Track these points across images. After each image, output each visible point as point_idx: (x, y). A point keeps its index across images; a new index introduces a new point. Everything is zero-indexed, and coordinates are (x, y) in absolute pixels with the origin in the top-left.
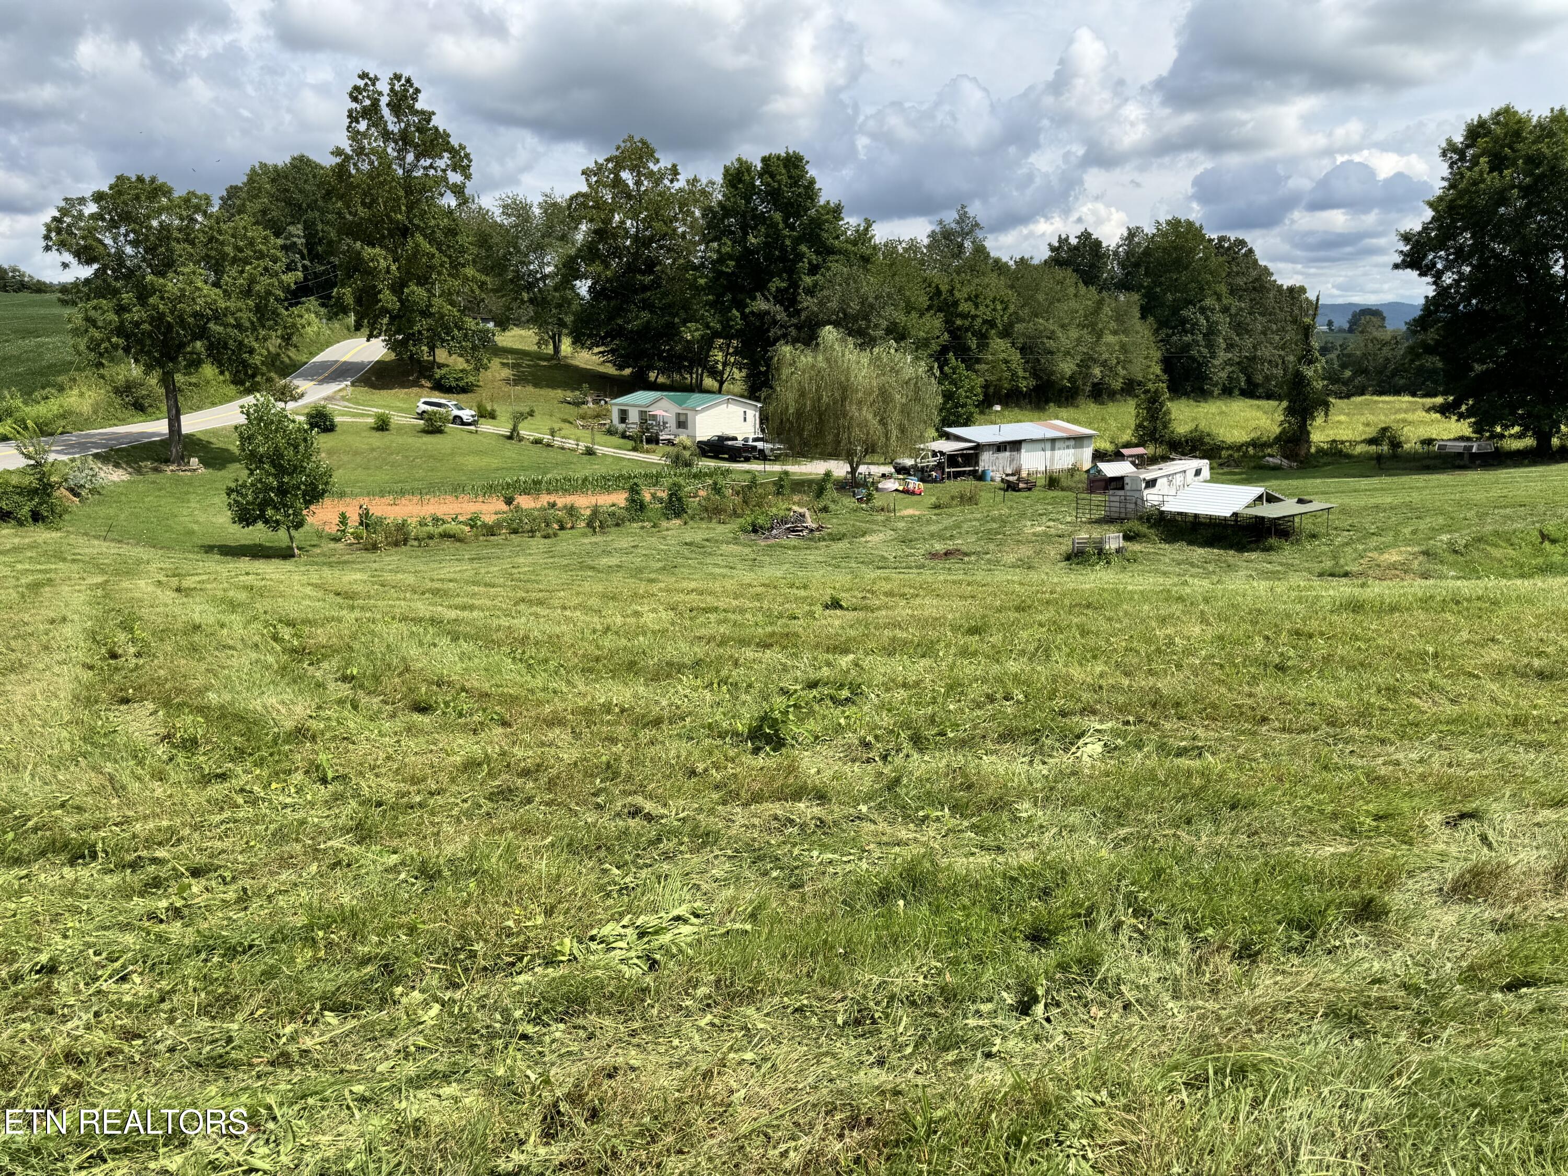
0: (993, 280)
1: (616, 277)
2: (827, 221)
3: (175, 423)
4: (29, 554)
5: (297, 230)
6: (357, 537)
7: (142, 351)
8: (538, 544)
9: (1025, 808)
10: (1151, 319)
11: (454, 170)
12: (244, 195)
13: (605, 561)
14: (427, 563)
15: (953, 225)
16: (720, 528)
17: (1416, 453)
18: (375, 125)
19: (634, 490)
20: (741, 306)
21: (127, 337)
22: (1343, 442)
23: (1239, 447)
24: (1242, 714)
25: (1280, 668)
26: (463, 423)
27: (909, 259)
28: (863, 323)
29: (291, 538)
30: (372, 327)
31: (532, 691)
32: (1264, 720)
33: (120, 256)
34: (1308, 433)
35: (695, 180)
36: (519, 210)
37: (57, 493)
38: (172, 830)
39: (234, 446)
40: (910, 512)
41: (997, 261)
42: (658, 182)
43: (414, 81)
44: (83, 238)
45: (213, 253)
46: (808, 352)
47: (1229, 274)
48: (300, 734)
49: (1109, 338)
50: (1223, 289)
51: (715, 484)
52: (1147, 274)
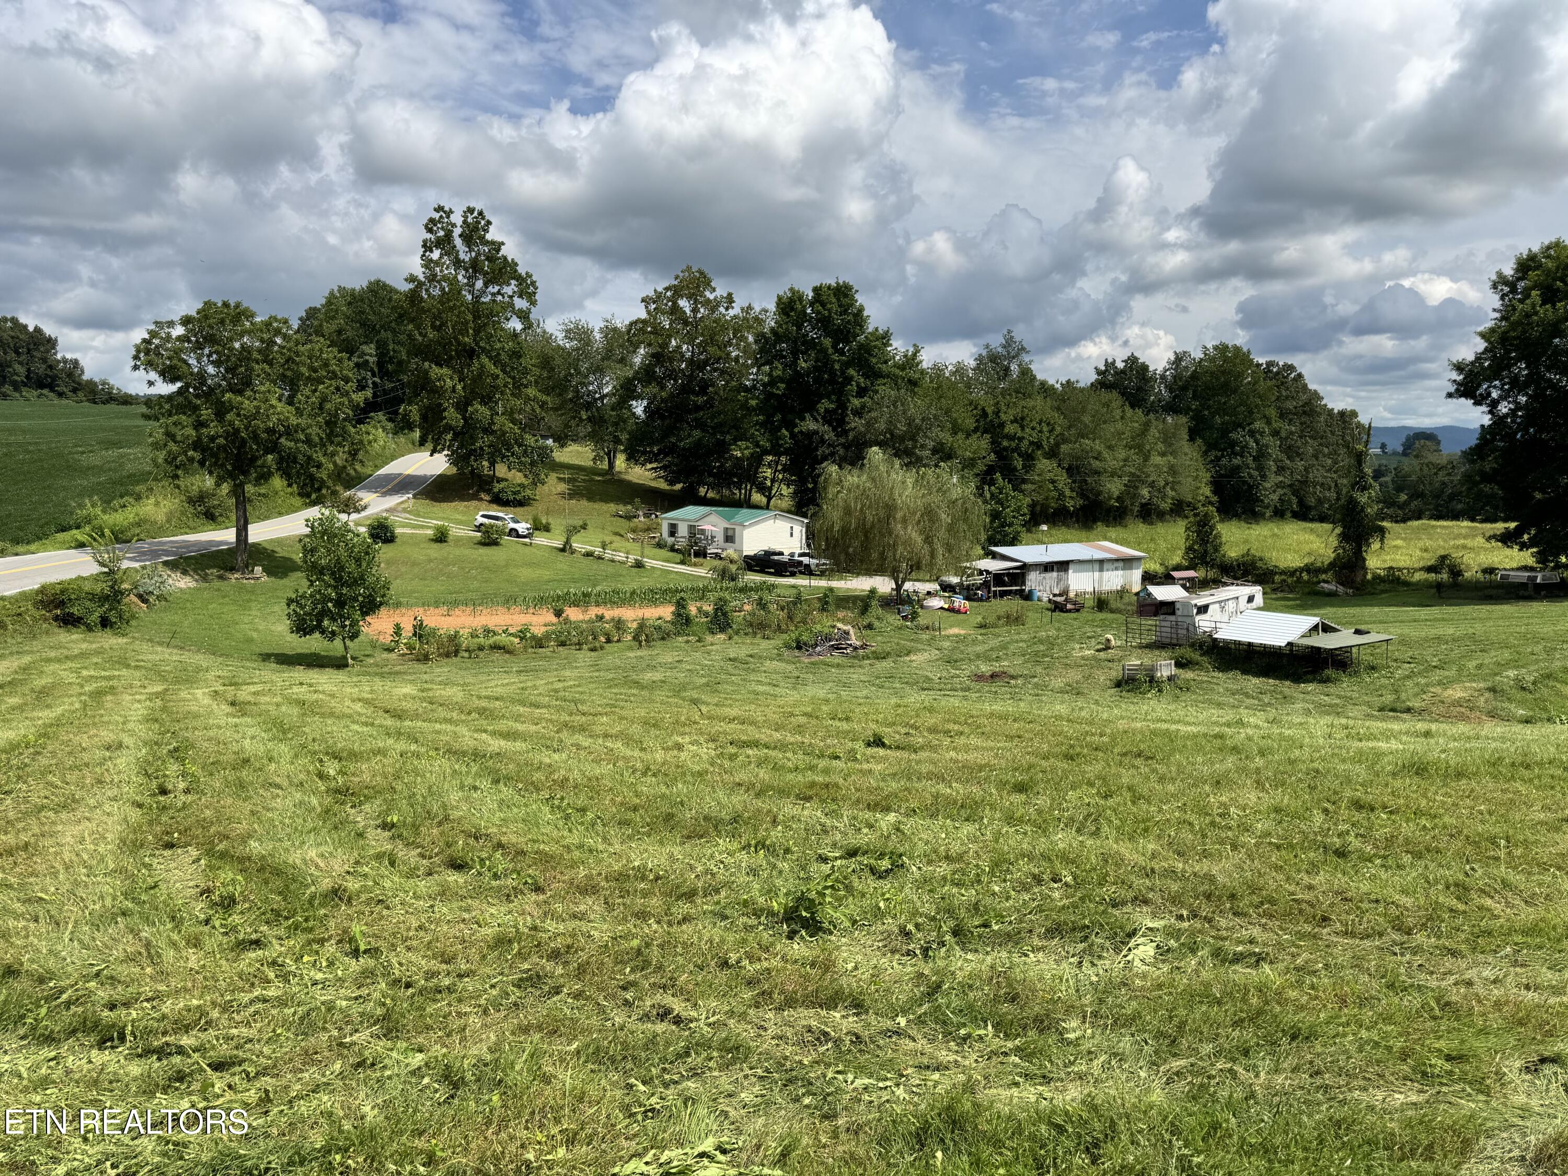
0: (1038, 402)
1: (672, 396)
2: (875, 347)
3: (242, 532)
4: (95, 660)
5: (370, 349)
6: (410, 647)
7: (216, 464)
8: (584, 657)
9: (1073, 1027)
10: (1199, 441)
11: (520, 296)
12: (322, 316)
13: (649, 676)
14: (476, 675)
15: (1000, 350)
16: (765, 644)
17: (1478, 582)
18: (448, 254)
19: (681, 605)
20: (790, 426)
21: (203, 451)
22: (1400, 570)
23: (1292, 572)
24: (1301, 911)
25: (1341, 853)
26: (519, 536)
27: (956, 383)
28: (910, 444)
29: (346, 648)
30: (436, 442)
31: (568, 848)
32: (1325, 919)
33: (202, 376)
34: (1364, 560)
35: (750, 308)
36: (580, 334)
37: (126, 600)
38: (202, 1011)
39: (298, 557)
40: (955, 631)
41: (1043, 383)
42: (713, 309)
43: (486, 213)
44: (169, 358)
45: (289, 373)
46: (856, 472)
47: (1278, 398)
48: (336, 894)
49: (1156, 459)
50: (1272, 412)
51: (761, 599)
52: (1195, 397)
